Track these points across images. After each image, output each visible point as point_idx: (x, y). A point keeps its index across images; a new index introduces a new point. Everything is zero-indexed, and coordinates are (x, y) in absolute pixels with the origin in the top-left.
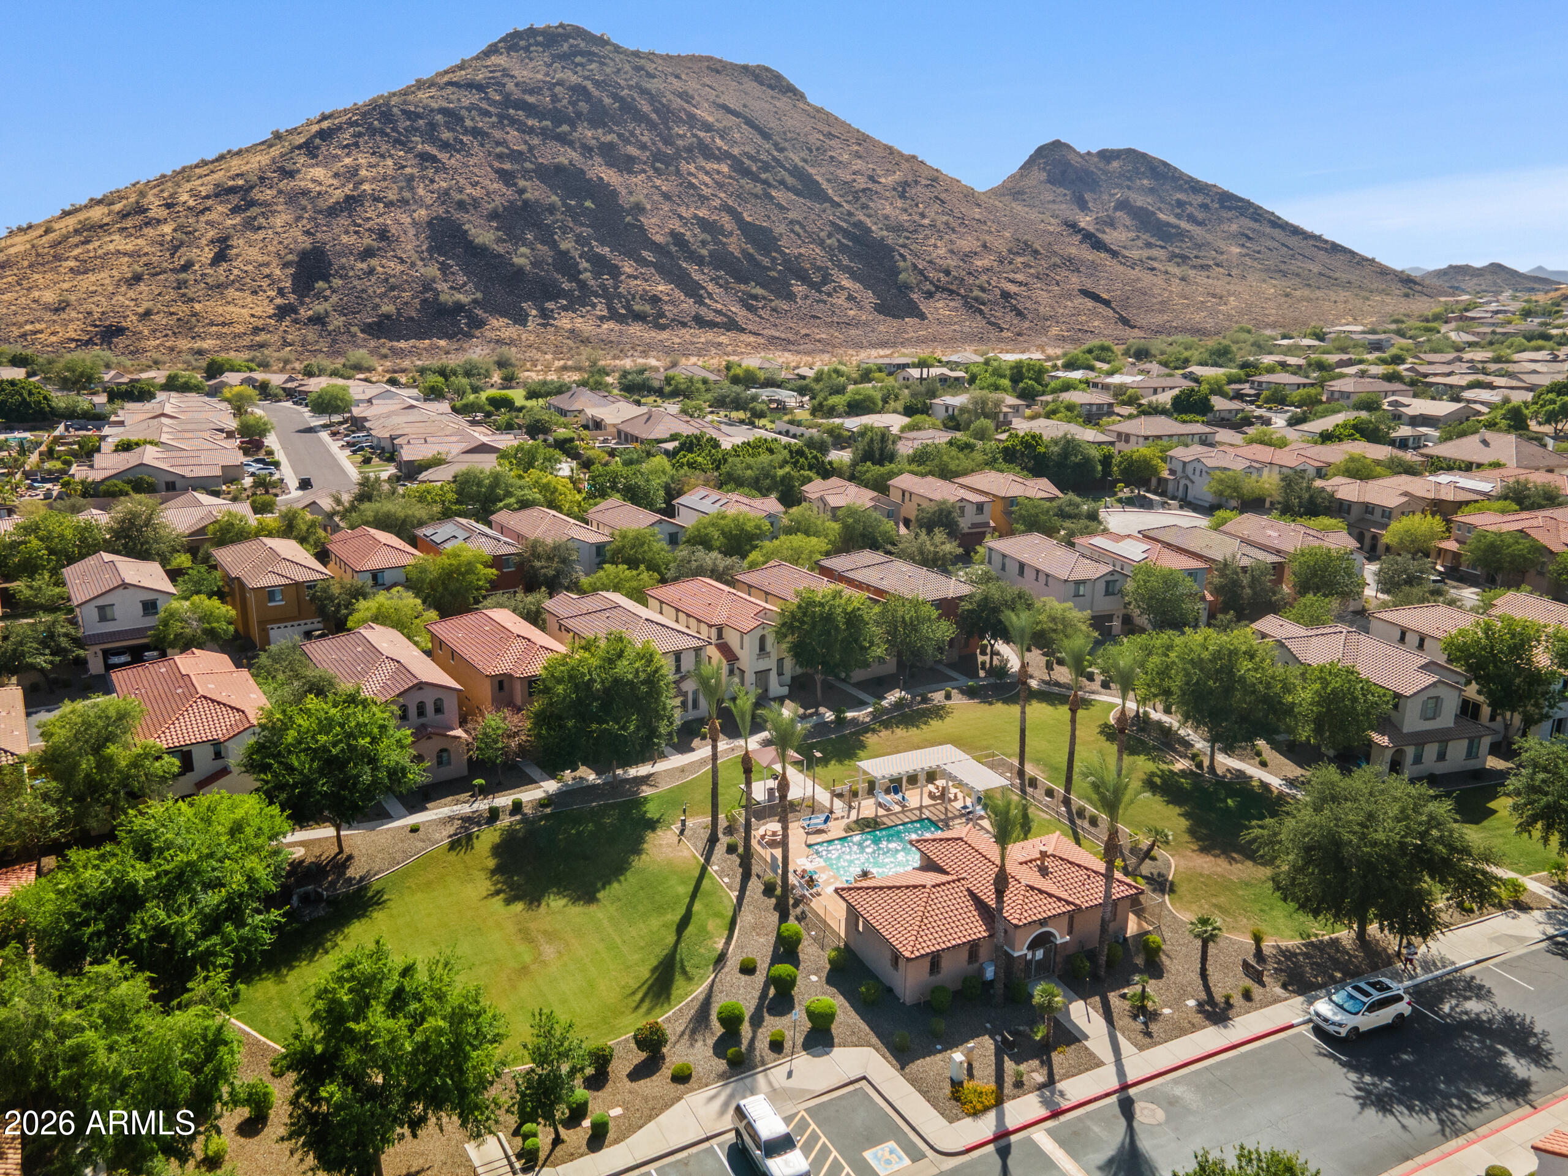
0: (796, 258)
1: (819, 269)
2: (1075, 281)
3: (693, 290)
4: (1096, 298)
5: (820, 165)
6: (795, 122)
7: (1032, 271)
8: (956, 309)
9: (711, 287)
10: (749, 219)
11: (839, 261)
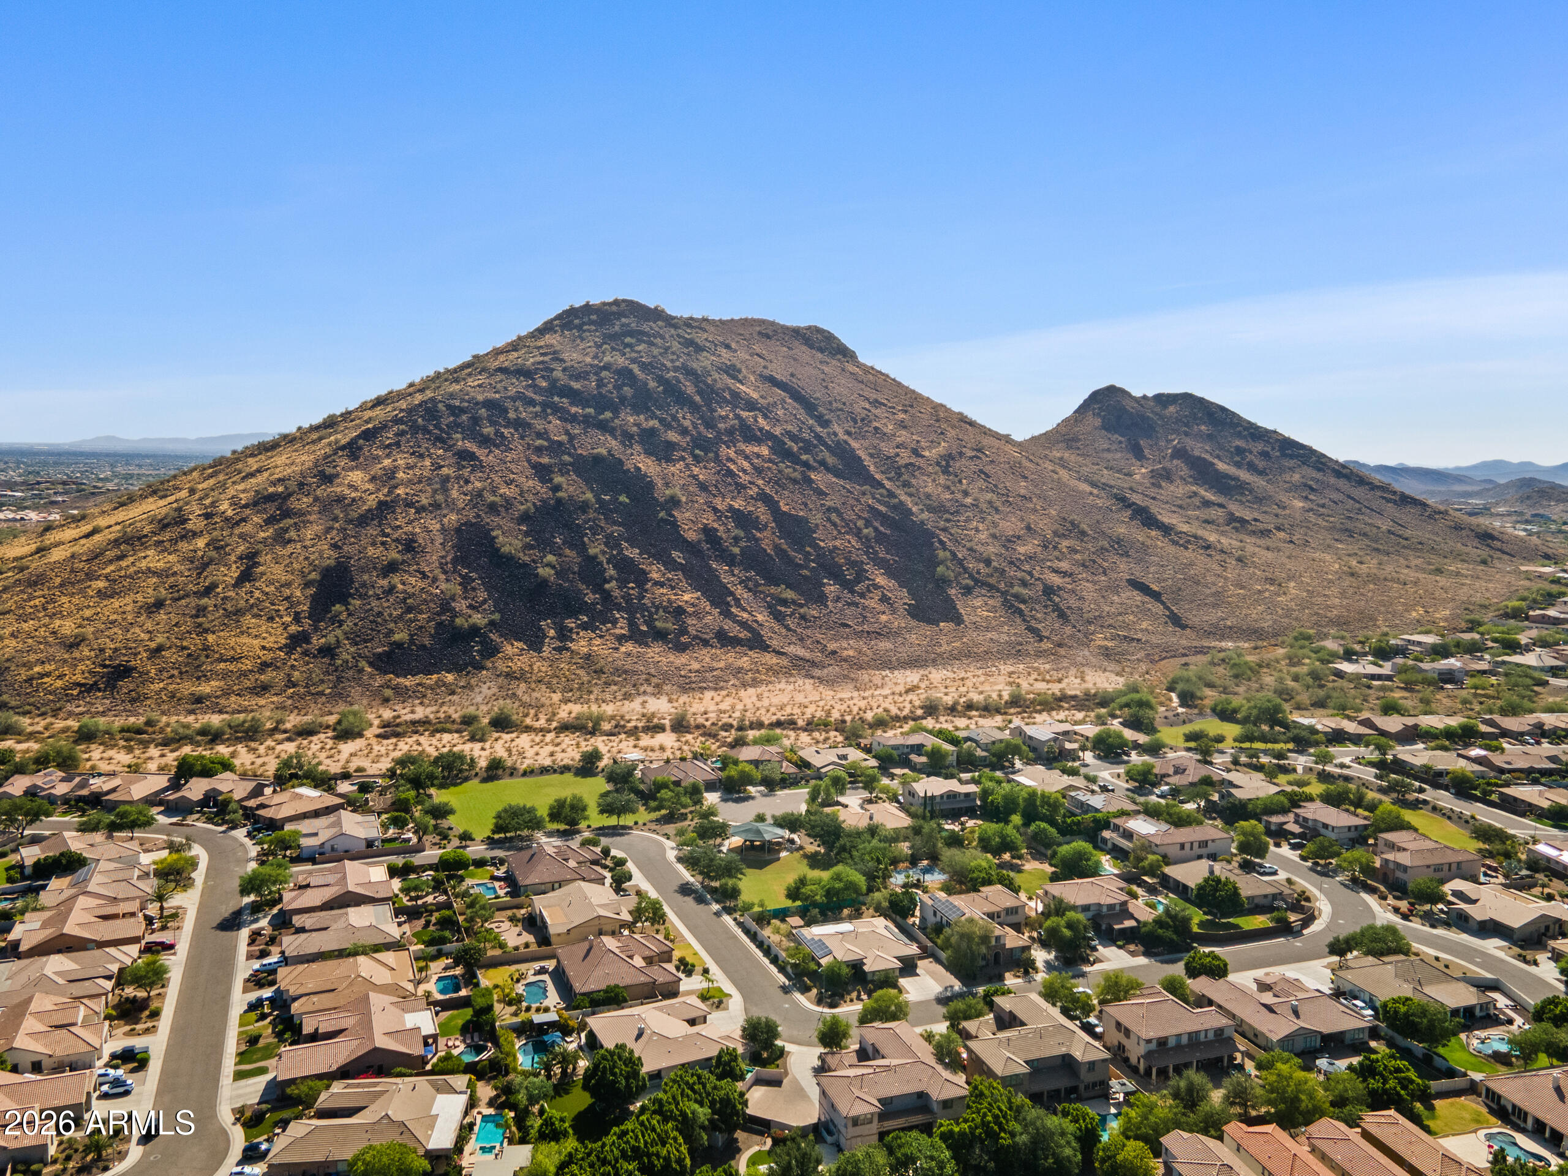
0: (831, 552)
1: (853, 564)
2: (1124, 568)
3: (719, 597)
4: (1144, 589)
5: (864, 438)
6: (842, 388)
7: (1078, 557)
8: (993, 610)
9: (739, 591)
10: (785, 509)
11: (876, 553)
